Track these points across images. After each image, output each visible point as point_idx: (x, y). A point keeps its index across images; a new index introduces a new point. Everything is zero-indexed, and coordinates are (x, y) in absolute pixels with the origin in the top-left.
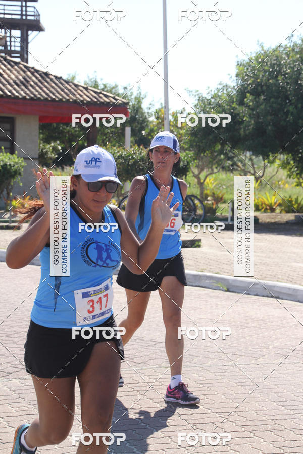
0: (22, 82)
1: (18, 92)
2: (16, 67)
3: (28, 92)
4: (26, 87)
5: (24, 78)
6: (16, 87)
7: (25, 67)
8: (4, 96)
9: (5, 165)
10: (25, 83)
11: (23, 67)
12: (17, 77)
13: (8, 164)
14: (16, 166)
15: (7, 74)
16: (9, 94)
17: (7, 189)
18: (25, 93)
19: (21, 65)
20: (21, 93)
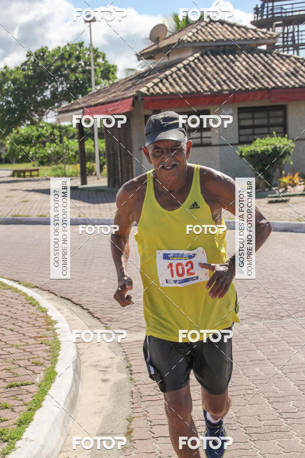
0: (292, 73)
1: (288, 82)
2: (287, 60)
3: (297, 81)
4: (296, 77)
5: (294, 69)
6: (287, 78)
7: (296, 59)
8: (276, 87)
9: (276, 148)
10: (295, 73)
11: (294, 60)
12: (288, 69)
13: (278, 146)
14: (286, 148)
15: (279, 68)
16: (280, 85)
17: (279, 168)
18: (295, 82)
19: (292, 58)
20: (291, 83)
